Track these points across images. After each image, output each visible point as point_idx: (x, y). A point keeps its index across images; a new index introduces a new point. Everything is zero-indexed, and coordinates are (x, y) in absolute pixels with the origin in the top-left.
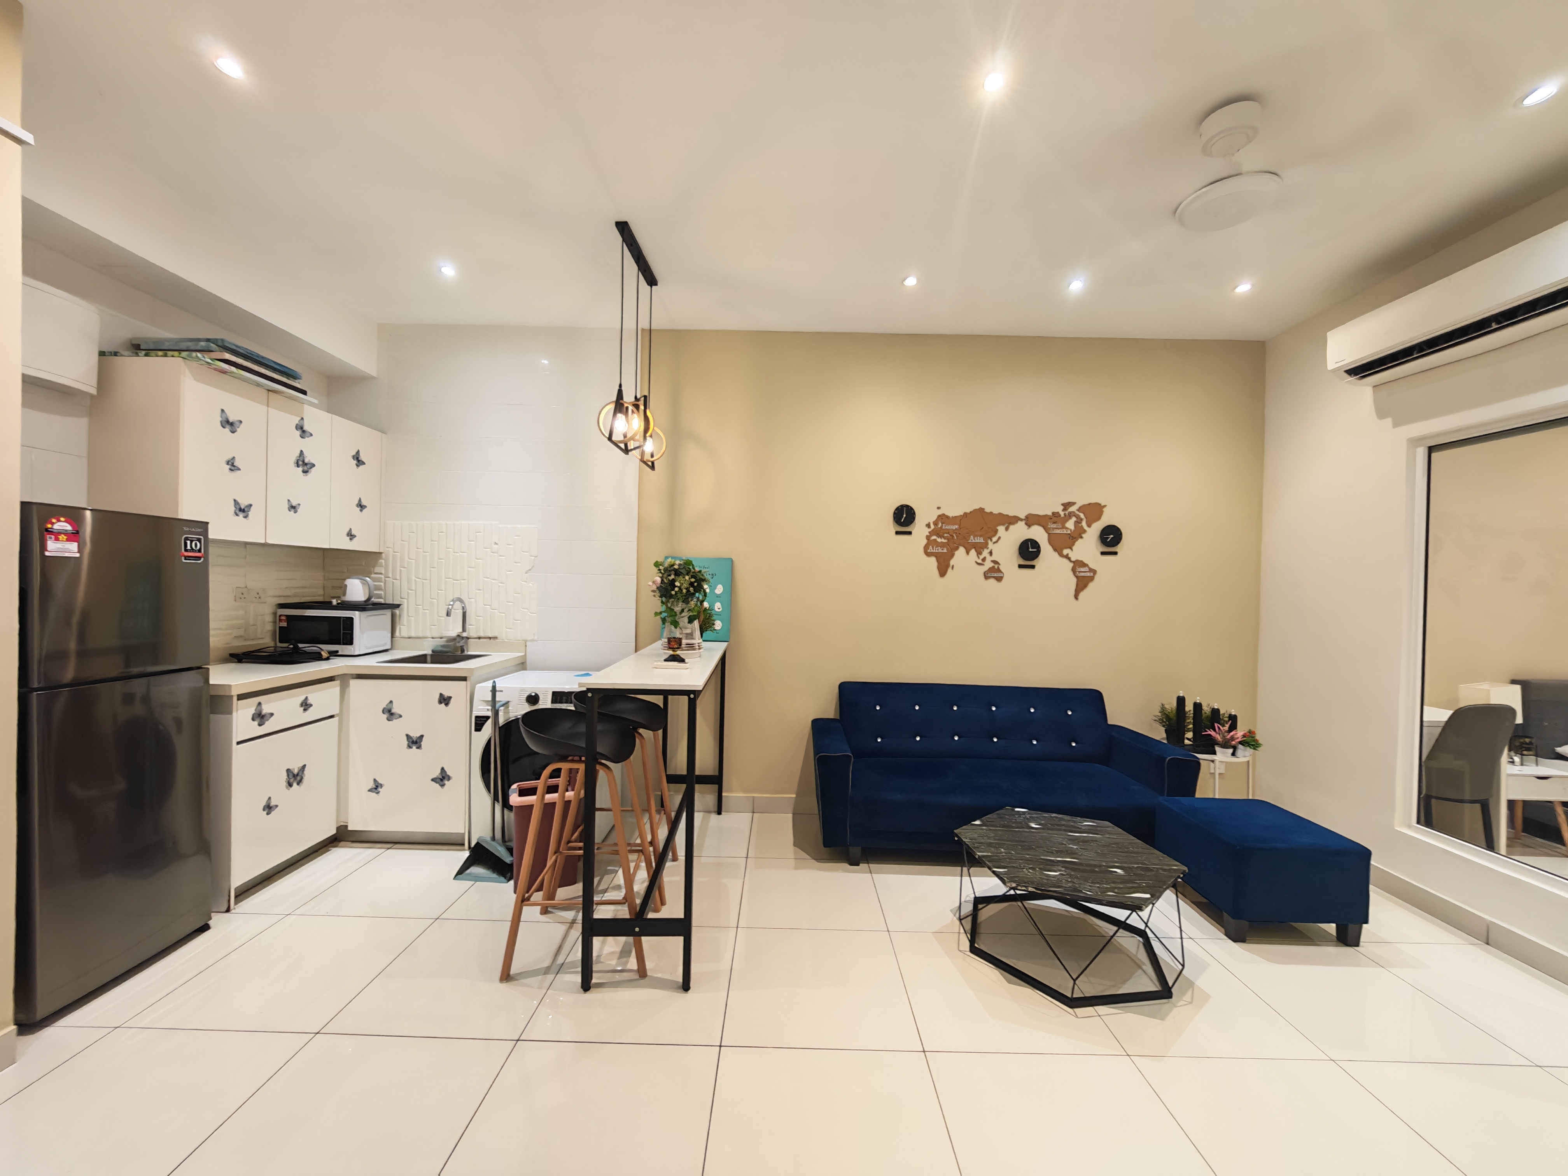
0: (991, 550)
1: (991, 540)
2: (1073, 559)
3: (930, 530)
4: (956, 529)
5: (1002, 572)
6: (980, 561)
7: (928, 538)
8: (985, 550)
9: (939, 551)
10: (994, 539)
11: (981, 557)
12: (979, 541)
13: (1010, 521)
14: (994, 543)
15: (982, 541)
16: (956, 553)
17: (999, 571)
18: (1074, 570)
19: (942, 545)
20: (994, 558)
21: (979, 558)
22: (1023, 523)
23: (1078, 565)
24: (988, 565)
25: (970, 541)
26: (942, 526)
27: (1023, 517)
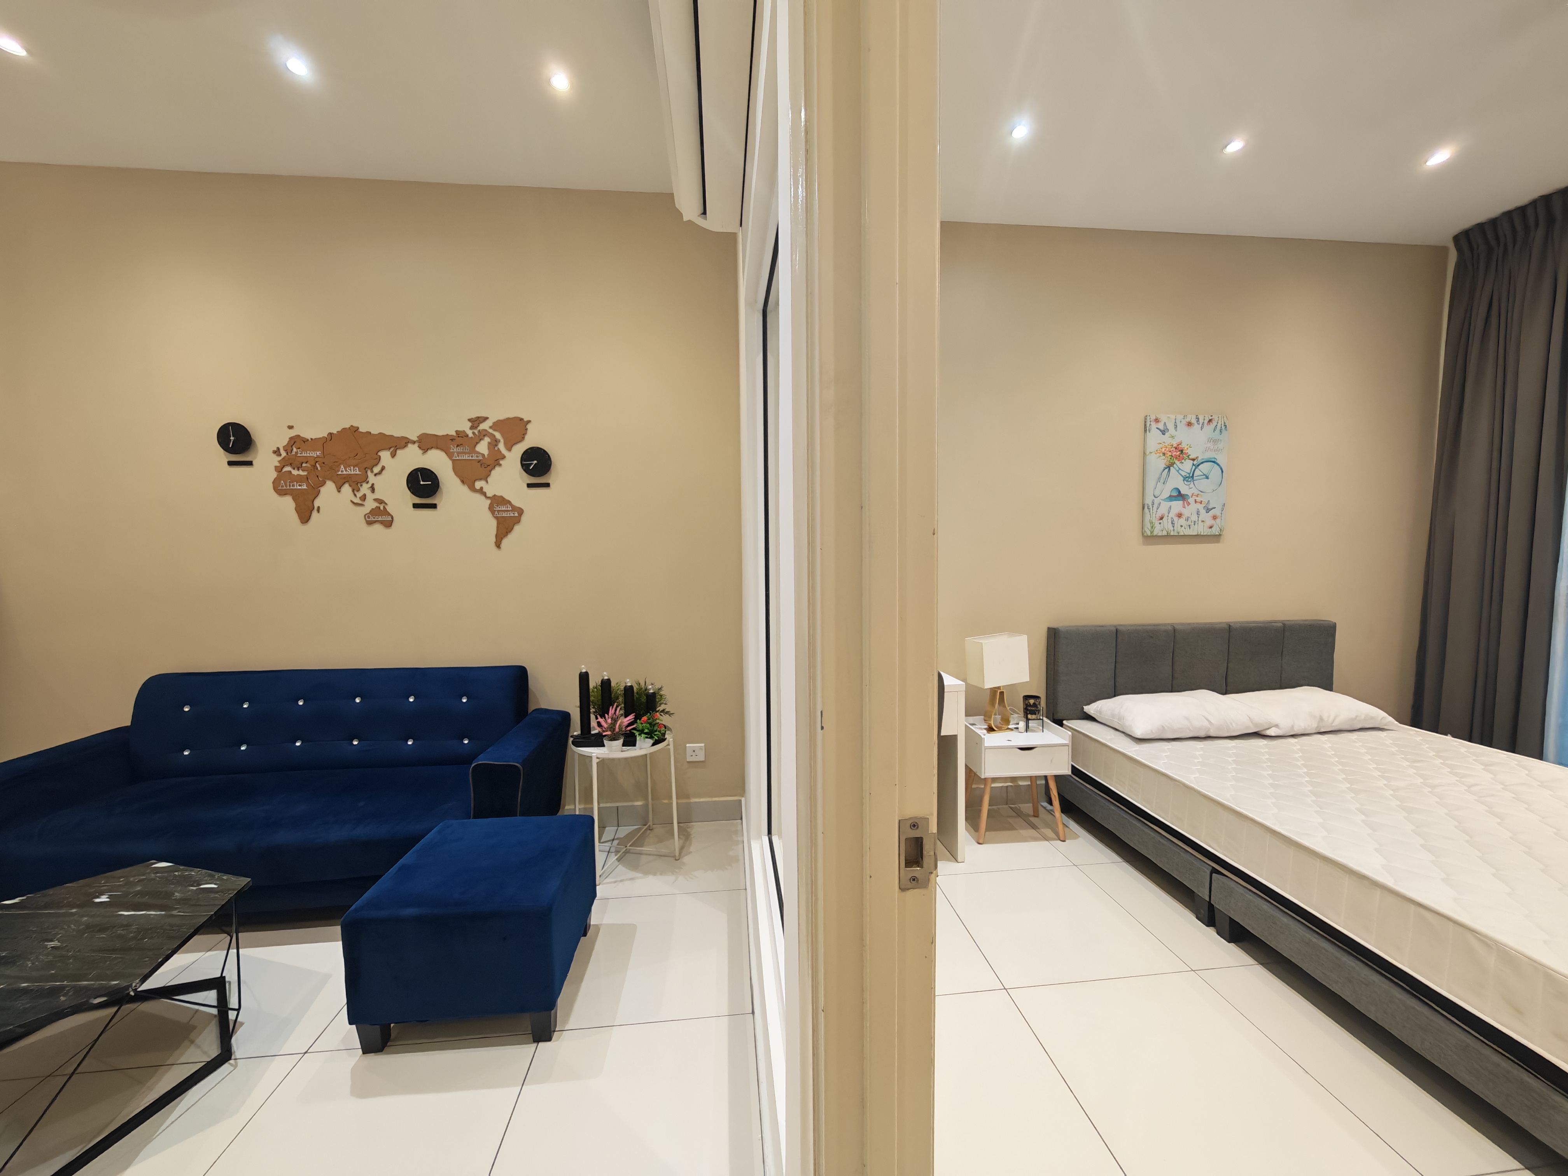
0: (373, 485)
1: (372, 472)
2: (488, 495)
3: (280, 458)
4: (318, 457)
5: (389, 514)
6: (357, 500)
7: (279, 469)
8: (364, 485)
9: (295, 487)
10: (376, 470)
11: (359, 495)
12: (352, 473)
13: (397, 444)
14: (376, 475)
15: (358, 472)
16: (322, 489)
17: (386, 512)
18: (491, 508)
19: (299, 480)
20: (377, 495)
21: (355, 495)
22: (416, 445)
23: (497, 502)
24: (370, 504)
25: (340, 473)
26: (297, 453)
27: (415, 439)
